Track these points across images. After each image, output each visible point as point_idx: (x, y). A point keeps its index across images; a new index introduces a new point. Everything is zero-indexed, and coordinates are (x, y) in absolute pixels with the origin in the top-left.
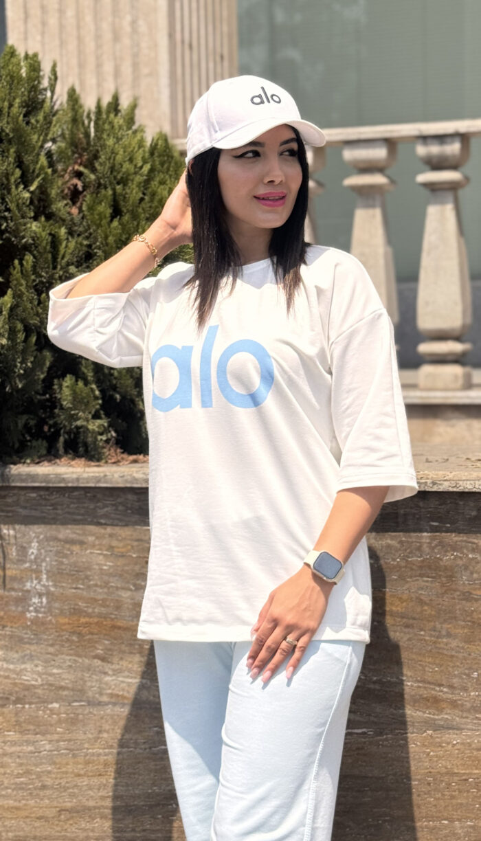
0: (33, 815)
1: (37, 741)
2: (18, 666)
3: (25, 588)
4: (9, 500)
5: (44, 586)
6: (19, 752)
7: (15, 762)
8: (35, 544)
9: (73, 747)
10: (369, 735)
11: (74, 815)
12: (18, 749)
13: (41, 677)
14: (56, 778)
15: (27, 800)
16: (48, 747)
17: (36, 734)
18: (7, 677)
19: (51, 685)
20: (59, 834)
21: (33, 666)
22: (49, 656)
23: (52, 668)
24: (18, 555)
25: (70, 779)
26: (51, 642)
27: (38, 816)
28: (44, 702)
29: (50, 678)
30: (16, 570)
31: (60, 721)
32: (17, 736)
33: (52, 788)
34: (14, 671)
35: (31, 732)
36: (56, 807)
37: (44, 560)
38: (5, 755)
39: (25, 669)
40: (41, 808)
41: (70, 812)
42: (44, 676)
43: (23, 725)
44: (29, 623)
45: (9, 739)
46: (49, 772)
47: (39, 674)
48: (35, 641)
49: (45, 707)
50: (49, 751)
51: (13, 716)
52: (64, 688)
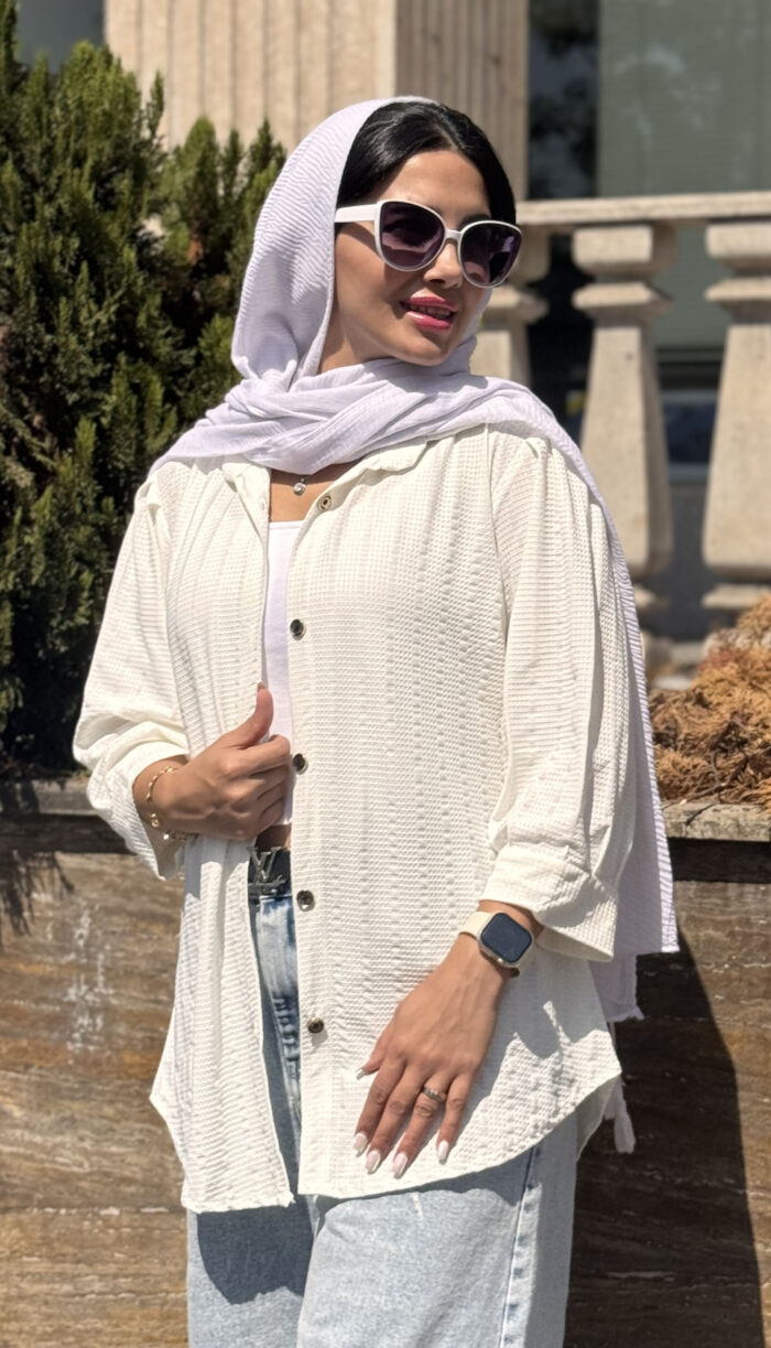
1: (79, 1275)
2: (49, 1138)
3: (66, 999)
5: (99, 995)
6: (47, 1294)
7: (39, 1312)
8: (85, 920)
9: (141, 1288)
10: (668, 1283)
12: (45, 1287)
13: (88, 1159)
16: (97, 1286)
17: (78, 1262)
18: (30, 1158)
19: (107, 1174)
21: (75, 1139)
22: (105, 1122)
23: (109, 1143)
24: (56, 938)
26: (108, 1097)
28: (93, 1205)
29: (105, 1162)
30: (51, 965)
31: (120, 1240)
32: (44, 1265)
34: (42, 1148)
35: (69, 1258)
37: (101, 948)
38: (21, 1297)
39: (62, 1145)
42: (94, 1158)
43: (56, 1245)
44: (71, 1062)
45: (32, 1269)
46: (98, 1332)
47: (85, 1149)
48: (80, 1095)
49: (95, 1214)
50: (99, 1294)
51: (38, 1228)
52: (129, 1181)
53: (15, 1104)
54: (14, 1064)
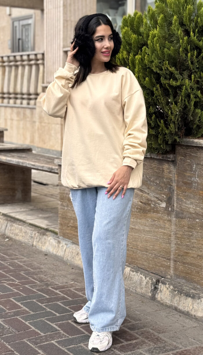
0: (191, 256)
1: (193, 232)
3: (192, 180)
4: (189, 150)
5: (196, 180)
6: (188, 234)
7: (187, 237)
8: (195, 166)
9: (201, 235)
11: (201, 258)
14: (197, 245)
15: (189, 250)
16: (195, 234)
17: (192, 229)
18: (186, 209)
19: (197, 213)
20: (197, 263)
21: (193, 206)
22: (197, 204)
23: (197, 208)
24: (190, 168)
25: (200, 246)
26: (197, 199)
27: (192, 256)
28: (195, 219)
29: (197, 211)
30: (189, 173)
31: (199, 226)
32: (188, 229)
33: (196, 248)
34: (188, 207)
36: (197, 254)
37: (197, 171)
38: (184, 235)
39: (190, 207)
40: (193, 254)
41: (200, 257)
44: (192, 192)
45: (186, 229)
46: (195, 242)
47: (194, 209)
48: (193, 198)
49: (195, 221)
50: (196, 235)
51: (187, 222)
52: (200, 215)
53: (184, 199)
54: (184, 192)
